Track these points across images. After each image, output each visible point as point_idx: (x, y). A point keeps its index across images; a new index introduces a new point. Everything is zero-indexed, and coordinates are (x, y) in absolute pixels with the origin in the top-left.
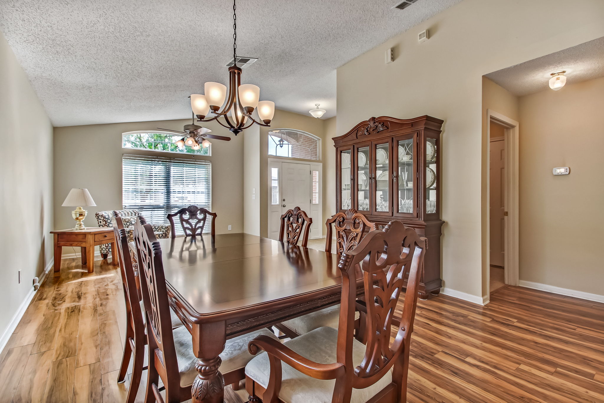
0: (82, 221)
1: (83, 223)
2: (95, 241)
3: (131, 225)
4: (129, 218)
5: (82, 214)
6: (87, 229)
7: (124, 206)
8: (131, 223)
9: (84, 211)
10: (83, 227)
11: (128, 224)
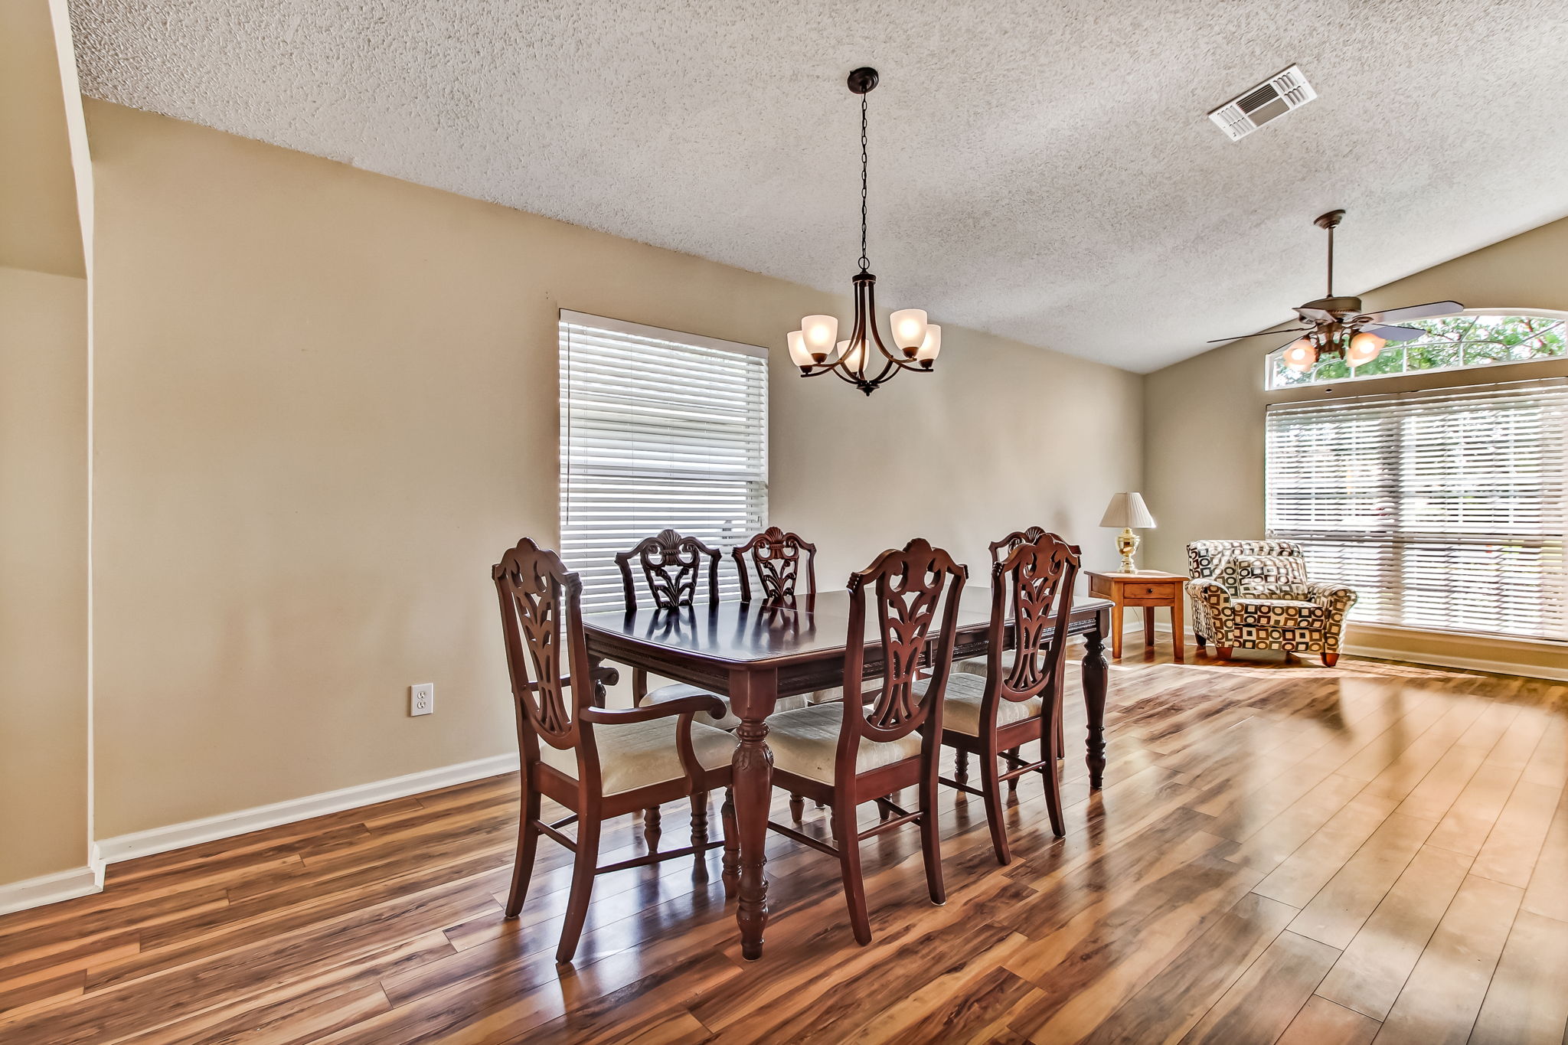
0: (1132, 557)
1: (1132, 561)
2: (1124, 598)
3: (1250, 575)
4: (1251, 559)
5: (1129, 543)
6: (1139, 574)
7: (1269, 532)
8: (1252, 572)
9: (1134, 536)
10: (1132, 567)
11: (1244, 573)
